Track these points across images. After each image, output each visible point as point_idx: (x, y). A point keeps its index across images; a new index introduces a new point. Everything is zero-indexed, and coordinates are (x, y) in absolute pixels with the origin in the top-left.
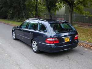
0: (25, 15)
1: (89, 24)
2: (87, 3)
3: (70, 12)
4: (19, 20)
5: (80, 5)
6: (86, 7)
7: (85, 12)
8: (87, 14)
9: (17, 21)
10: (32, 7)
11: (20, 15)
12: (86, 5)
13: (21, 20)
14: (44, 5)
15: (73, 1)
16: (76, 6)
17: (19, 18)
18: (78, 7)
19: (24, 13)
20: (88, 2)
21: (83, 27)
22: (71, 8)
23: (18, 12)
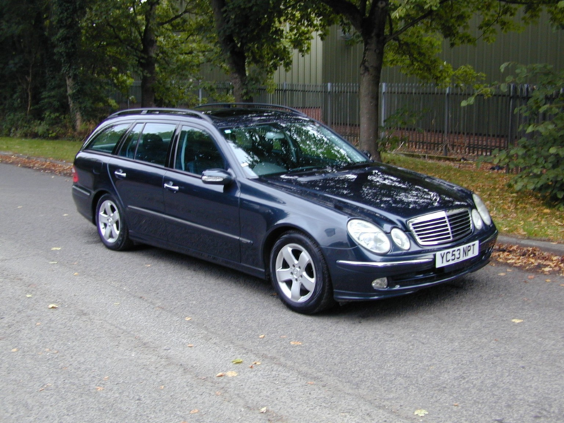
0: (80, 94)
1: (473, 140)
2: (461, 17)
3: (367, 69)
4: (40, 129)
5: (420, 27)
6: (458, 41)
7: (451, 72)
8: (465, 81)
9: (25, 136)
10: (116, 40)
11: (45, 94)
12: (460, 30)
13: (52, 124)
14: (200, 29)
15: (381, 5)
16: (401, 37)
17: (38, 115)
18: (410, 40)
19: (69, 82)
20: (466, 10)
21: (439, 159)
22: (373, 46)
23: (29, 79)
